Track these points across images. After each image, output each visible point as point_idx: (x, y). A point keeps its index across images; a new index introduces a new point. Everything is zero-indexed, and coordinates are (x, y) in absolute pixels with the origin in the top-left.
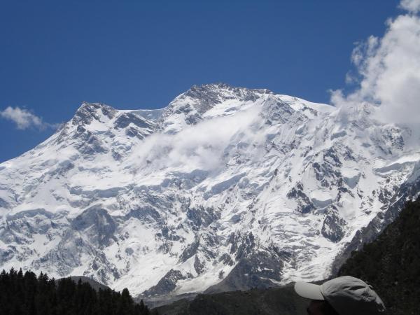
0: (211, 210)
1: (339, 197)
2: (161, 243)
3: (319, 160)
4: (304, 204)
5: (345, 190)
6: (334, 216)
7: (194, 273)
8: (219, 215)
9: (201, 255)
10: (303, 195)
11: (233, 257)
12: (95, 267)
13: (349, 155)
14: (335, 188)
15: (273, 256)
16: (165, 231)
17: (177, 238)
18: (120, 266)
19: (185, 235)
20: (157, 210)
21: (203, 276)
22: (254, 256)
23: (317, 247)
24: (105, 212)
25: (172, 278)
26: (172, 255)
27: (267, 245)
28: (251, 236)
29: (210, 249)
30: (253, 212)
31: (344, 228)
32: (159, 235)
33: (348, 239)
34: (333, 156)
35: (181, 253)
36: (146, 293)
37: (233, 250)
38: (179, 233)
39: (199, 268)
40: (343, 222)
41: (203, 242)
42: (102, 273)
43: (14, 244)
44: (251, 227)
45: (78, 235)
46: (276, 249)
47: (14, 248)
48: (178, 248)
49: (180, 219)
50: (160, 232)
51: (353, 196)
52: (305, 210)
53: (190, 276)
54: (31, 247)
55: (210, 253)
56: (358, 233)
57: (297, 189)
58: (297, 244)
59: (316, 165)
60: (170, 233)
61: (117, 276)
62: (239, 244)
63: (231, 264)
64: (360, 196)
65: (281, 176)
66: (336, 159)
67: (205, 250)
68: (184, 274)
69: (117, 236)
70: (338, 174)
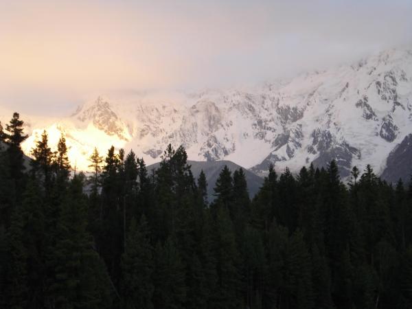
0: (295, 109)
1: (394, 109)
2: (257, 131)
3: (381, 79)
4: (368, 112)
5: (398, 104)
6: (389, 123)
7: (287, 157)
8: (302, 114)
9: (291, 144)
10: (368, 106)
11: (315, 148)
12: (209, 145)
13: (403, 78)
14: (392, 102)
15: (346, 150)
16: (260, 122)
17: (269, 129)
18: (228, 146)
19: (275, 127)
20: (253, 105)
21: (293, 160)
22: (333, 150)
23: (376, 145)
24: (214, 104)
25: (272, 160)
26: (266, 141)
27: (340, 142)
28: (329, 134)
29: (297, 140)
30: (330, 115)
31: (396, 132)
32: (255, 125)
33: (399, 140)
34: (392, 77)
35: (273, 140)
36: (253, 168)
37: (315, 142)
38: (271, 125)
39: (290, 153)
40: (395, 128)
41: (292, 135)
42: (216, 151)
43: (148, 124)
44: (329, 127)
45: (193, 120)
46: (347, 145)
47: (148, 126)
48: (270, 136)
49: (271, 114)
50: (256, 122)
51: (404, 108)
52: (368, 117)
53: (284, 159)
54: (161, 127)
55: (297, 143)
56: (406, 137)
57: (363, 101)
58: (363, 142)
59: (378, 83)
60: (264, 124)
61: (226, 153)
62: (319, 139)
63: (314, 153)
64: (410, 109)
65: (350, 88)
66: (394, 80)
67: (293, 141)
68: (280, 157)
69: (224, 123)
70: (394, 91)
